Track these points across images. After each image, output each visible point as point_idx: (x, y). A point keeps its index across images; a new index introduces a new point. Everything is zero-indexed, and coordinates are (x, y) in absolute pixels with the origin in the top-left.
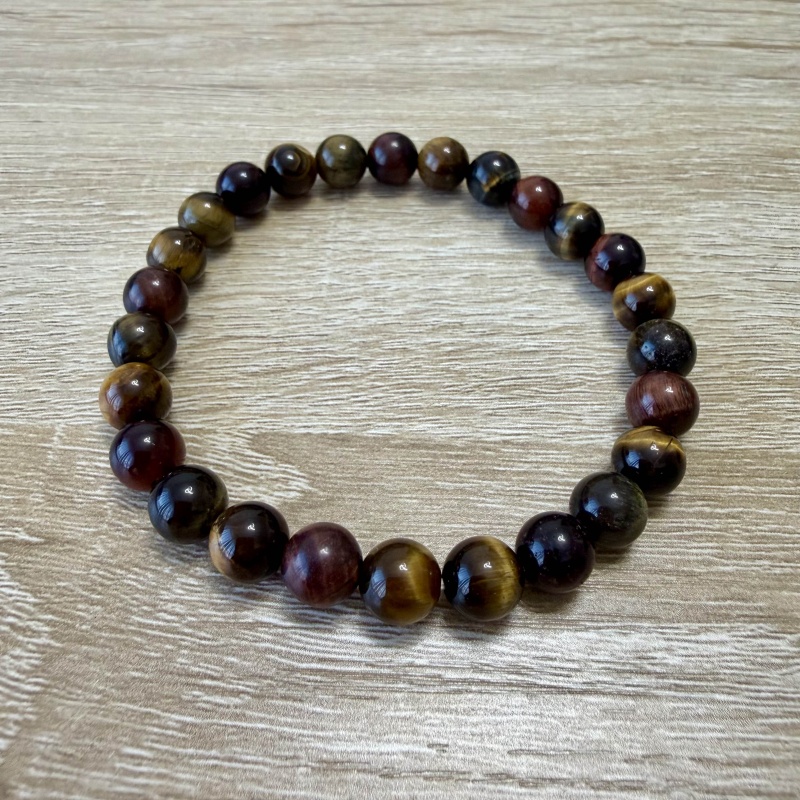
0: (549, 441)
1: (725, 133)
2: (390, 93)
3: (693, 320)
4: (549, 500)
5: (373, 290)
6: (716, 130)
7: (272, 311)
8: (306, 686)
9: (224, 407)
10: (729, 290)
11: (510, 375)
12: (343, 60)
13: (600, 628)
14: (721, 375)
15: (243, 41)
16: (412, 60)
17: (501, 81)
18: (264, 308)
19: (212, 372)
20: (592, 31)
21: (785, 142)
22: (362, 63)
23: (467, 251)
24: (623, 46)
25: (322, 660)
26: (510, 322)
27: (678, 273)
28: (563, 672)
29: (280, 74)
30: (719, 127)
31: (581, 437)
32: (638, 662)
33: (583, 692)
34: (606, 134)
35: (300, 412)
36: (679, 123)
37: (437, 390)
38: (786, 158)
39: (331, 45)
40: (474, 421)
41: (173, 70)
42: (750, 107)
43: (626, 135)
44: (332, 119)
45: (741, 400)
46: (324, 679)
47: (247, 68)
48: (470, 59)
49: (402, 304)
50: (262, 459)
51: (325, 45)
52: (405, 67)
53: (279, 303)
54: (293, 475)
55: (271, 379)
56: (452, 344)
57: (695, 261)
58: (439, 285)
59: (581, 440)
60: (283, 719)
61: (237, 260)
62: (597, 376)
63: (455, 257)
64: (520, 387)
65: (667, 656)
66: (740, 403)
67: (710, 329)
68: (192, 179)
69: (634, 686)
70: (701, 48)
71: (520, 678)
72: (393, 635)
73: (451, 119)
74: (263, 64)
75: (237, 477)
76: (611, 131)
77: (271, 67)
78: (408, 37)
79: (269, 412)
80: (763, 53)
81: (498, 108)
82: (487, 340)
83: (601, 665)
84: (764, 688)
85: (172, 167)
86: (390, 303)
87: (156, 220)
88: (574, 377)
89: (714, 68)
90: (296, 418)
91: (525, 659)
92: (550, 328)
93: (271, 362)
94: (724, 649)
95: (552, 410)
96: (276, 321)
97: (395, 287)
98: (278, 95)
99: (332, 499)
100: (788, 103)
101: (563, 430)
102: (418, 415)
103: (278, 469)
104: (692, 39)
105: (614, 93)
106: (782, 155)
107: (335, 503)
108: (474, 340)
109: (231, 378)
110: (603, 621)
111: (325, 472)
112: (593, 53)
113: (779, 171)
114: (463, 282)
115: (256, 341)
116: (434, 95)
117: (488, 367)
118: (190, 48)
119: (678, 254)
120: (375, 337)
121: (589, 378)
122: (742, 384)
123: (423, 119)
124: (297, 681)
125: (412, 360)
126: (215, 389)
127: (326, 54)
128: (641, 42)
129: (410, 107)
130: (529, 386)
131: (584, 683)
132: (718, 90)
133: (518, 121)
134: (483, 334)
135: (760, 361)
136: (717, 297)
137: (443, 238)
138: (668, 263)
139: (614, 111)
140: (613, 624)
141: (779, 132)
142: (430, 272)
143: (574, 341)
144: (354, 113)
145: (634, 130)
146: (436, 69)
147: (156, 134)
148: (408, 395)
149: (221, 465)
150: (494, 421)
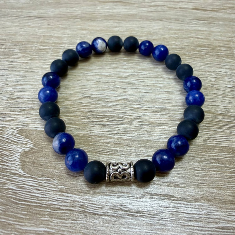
0: (108, 136)
1: (185, 38)
2: (83, 21)
3: (161, 99)
4: (104, 154)
5: (65, 85)
6: (182, 37)
7: (33, 90)
8: (19, 209)
9: (13, 120)
10: (174, 90)
11: (101, 114)
12: (72, 9)
13: (111, 195)
14: (165, 117)
15: (42, 2)
16: (93, 10)
17: (119, 18)
18: (31, 89)
19: (12, 109)
20: (151, 3)
21: (203, 42)
22: (77, 11)
23: (97, 74)
24: (159, 8)
25: (25, 201)
26: (105, 97)
27: (160, 83)
28: (97, 208)
29: (51, 13)
30: (183, 36)
31: (119, 135)
32: (120, 207)
33: (102, 215)
34: (147, 37)
35: (35, 123)
36: (171, 34)
37: (78, 117)
38: (202, 47)
39: (69, 4)
40: (87, 128)
41: (19, 11)
42: (195, 30)
43: (154, 37)
44: (64, 29)
45: (170, 125)
46: (25, 207)
47: (41, 11)
48: (111, 10)
49: (73, 90)
50: (21, 137)
51: (67, 4)
52: (90, 12)
53: (36, 88)
54: (29, 143)
55: (29, 112)
56: (86, 103)
57: (166, 80)
58: (86, 84)
59: (118, 136)
60: (10, 219)
61: (26, 73)
62: (128, 116)
63: (92, 75)
64: (104, 118)
65: (129, 205)
66: (169, 126)
67: (165, 102)
68: (18, 46)
69: (117, 214)
70: (184, 10)
71: (84, 210)
72: (48, 194)
73: (101, 30)
74: (47, 10)
75: (12, 142)
76: (149, 36)
77: (49, 11)
78: (93, 3)
79: (26, 122)
80: (203, 12)
81: (116, 27)
82: (96, 102)
83: (109, 207)
84: (156, 217)
85: (12, 42)
86: (69, 89)
87: (4, 59)
88: (120, 116)
89: (186, 16)
90: (34, 125)
91: (86, 204)
92: (117, 100)
93: (30, 106)
94: (147, 204)
95: (111, 126)
96: (34, 94)
97: (72, 84)
98: (49, 20)
99: (39, 151)
100: (207, 29)
101: (114, 132)
102: (71, 125)
103: (25, 140)
104: (182, 6)
105: (153, 24)
106: (201, 46)
107: (40, 152)
108: (93, 102)
109: (17, 111)
110: (112, 193)
111: (39, 142)
112: (149, 10)
113: (199, 51)
114: (93, 83)
115: (26, 99)
116: (97, 22)
117: (95, 111)
118: (26, 4)
119: (161, 77)
120: (63, 100)
121: (125, 116)
122: (171, 121)
123: (92, 30)
124: (17, 207)
125: (73, 108)
126: (11, 114)
127: (67, 7)
128: (165, 7)
129: (89, 26)
130: (106, 118)
131: (102, 212)
132: (186, 24)
133: (121, 32)
134: (96, 101)
135: (179, 113)
136: (170, 92)
137: (90, 69)
138: (157, 80)
139: (152, 30)
140: (115, 194)
141: (202, 38)
142: (84, 80)
143: (123, 104)
144: (71, 27)
145: (157, 36)
146: (100, 14)
147: (10, 32)
148: (69, 119)
149: (8, 138)
150: (93, 128)
